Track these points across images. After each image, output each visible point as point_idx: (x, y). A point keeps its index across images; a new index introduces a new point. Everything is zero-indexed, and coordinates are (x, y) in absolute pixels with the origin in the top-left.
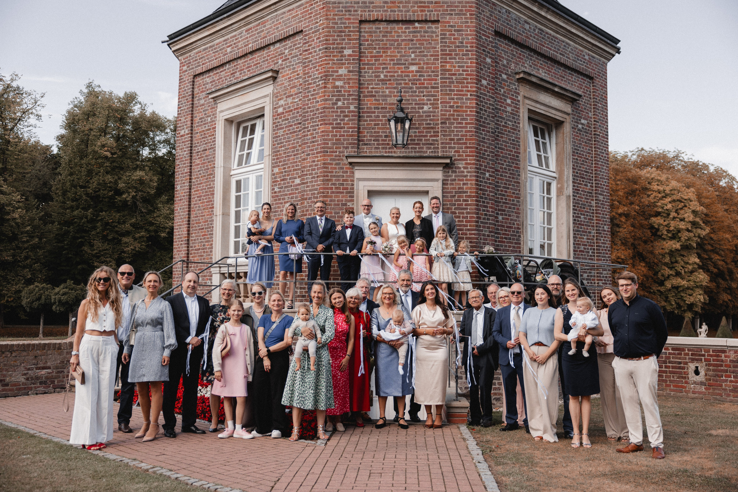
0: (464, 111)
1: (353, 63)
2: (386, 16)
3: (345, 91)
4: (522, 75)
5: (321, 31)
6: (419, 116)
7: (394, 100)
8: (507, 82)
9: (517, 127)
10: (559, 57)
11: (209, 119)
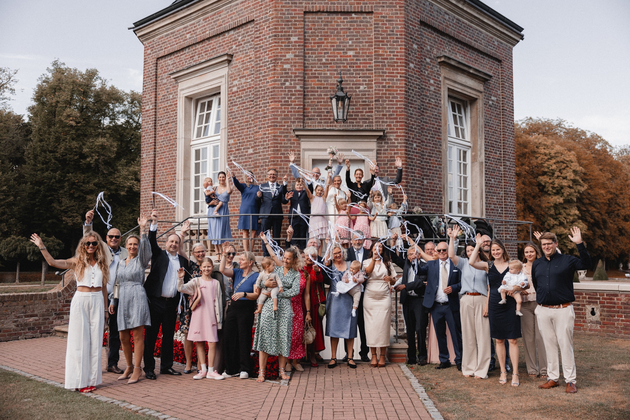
0: (394, 91)
1: (298, 49)
2: (327, 8)
3: (292, 73)
4: (443, 59)
5: (270, 20)
6: (356, 95)
7: (334, 81)
8: (430, 65)
9: (439, 103)
10: (473, 43)
11: (171, 96)
